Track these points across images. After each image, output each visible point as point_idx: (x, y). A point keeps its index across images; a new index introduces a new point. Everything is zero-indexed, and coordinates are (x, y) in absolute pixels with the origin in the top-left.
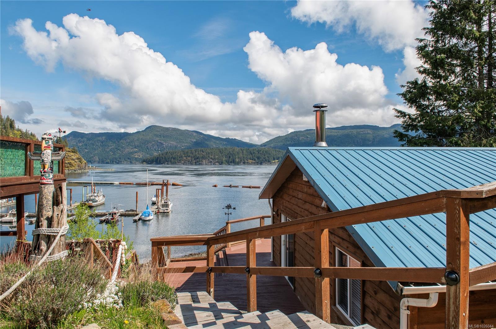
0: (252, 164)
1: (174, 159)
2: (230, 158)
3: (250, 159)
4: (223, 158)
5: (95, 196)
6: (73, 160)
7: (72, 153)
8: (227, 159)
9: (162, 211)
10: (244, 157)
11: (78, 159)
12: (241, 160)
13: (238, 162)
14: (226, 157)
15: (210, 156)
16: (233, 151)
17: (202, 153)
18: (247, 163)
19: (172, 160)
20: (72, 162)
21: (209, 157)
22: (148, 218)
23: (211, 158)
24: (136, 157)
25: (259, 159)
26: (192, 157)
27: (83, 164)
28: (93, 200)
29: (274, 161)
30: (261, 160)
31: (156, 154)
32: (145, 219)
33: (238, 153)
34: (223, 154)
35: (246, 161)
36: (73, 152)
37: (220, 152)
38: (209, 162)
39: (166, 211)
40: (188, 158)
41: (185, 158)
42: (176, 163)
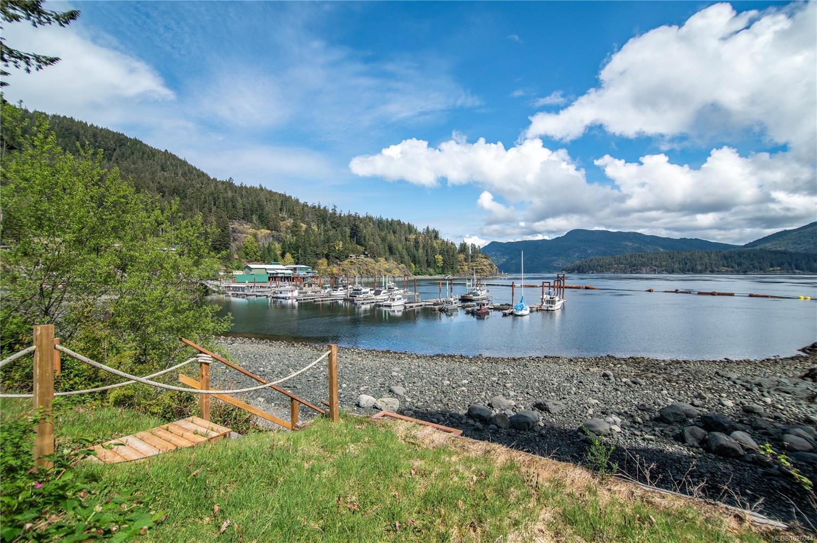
0: (727, 272)
1: (601, 267)
2: (687, 265)
3: (723, 266)
4: (675, 264)
5: (478, 290)
6: (485, 265)
7: (484, 260)
8: (681, 266)
9: (545, 309)
10: (711, 264)
11: (490, 265)
12: (706, 268)
13: (700, 270)
14: (679, 264)
15: (654, 263)
16: (691, 256)
17: (640, 258)
18: (718, 271)
19: (599, 268)
20: (484, 267)
21: (652, 263)
22: (520, 313)
23: (655, 266)
24: (555, 265)
25: (741, 265)
26: (625, 264)
27: (494, 270)
28: (474, 293)
29: (771, 269)
30: (745, 266)
31: (578, 262)
32: (517, 313)
33: (700, 258)
34: (674, 260)
35: (716, 269)
36: (485, 258)
37: (670, 256)
38: (652, 271)
39: (549, 309)
40: (620, 266)
41: (616, 266)
42: (603, 272)
